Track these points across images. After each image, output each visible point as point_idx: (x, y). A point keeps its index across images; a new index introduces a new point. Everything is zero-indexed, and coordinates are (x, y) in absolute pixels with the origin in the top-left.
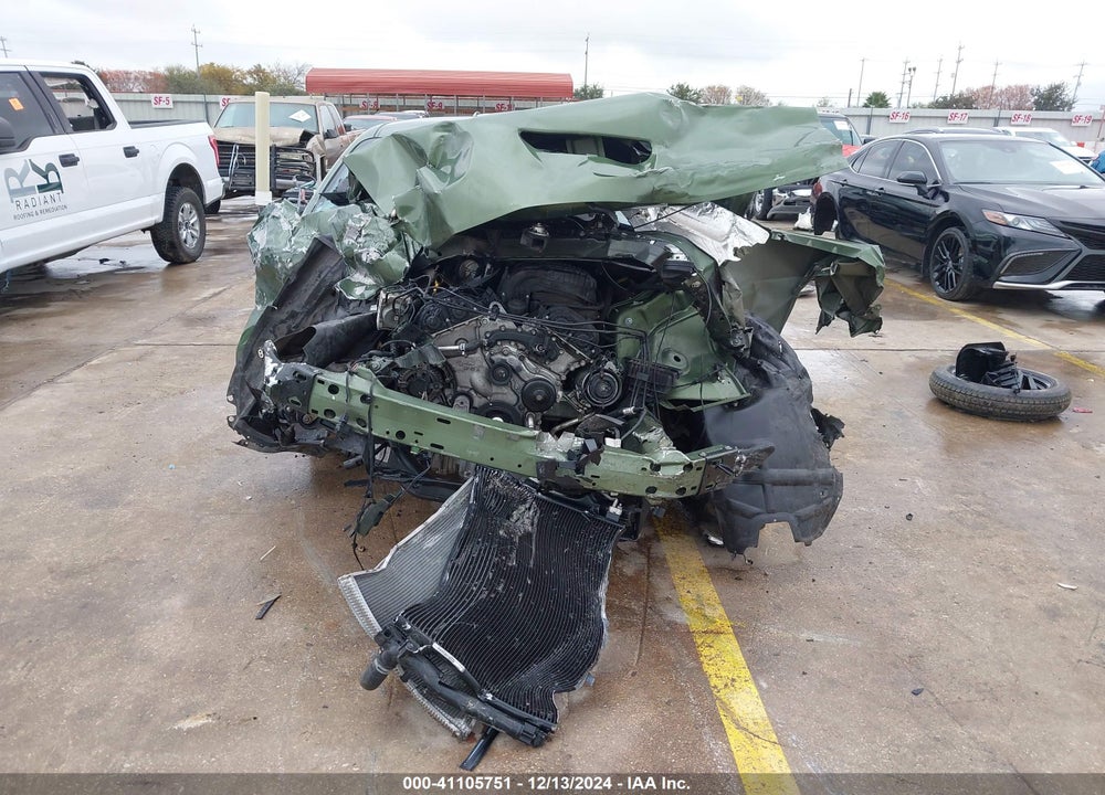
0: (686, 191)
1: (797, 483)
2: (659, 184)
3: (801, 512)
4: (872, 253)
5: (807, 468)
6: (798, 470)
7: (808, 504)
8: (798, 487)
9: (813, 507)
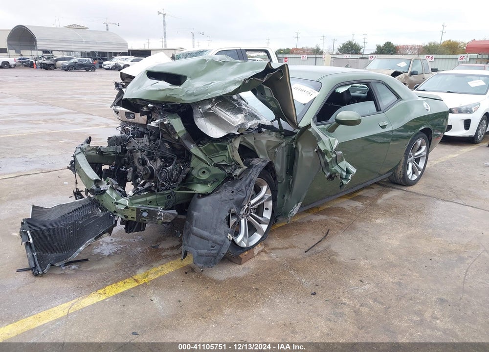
0: (182, 98)
1: (202, 237)
2: (171, 93)
3: (200, 251)
4: (328, 142)
5: (210, 232)
6: (205, 232)
7: (204, 249)
8: (202, 239)
9: (206, 251)
